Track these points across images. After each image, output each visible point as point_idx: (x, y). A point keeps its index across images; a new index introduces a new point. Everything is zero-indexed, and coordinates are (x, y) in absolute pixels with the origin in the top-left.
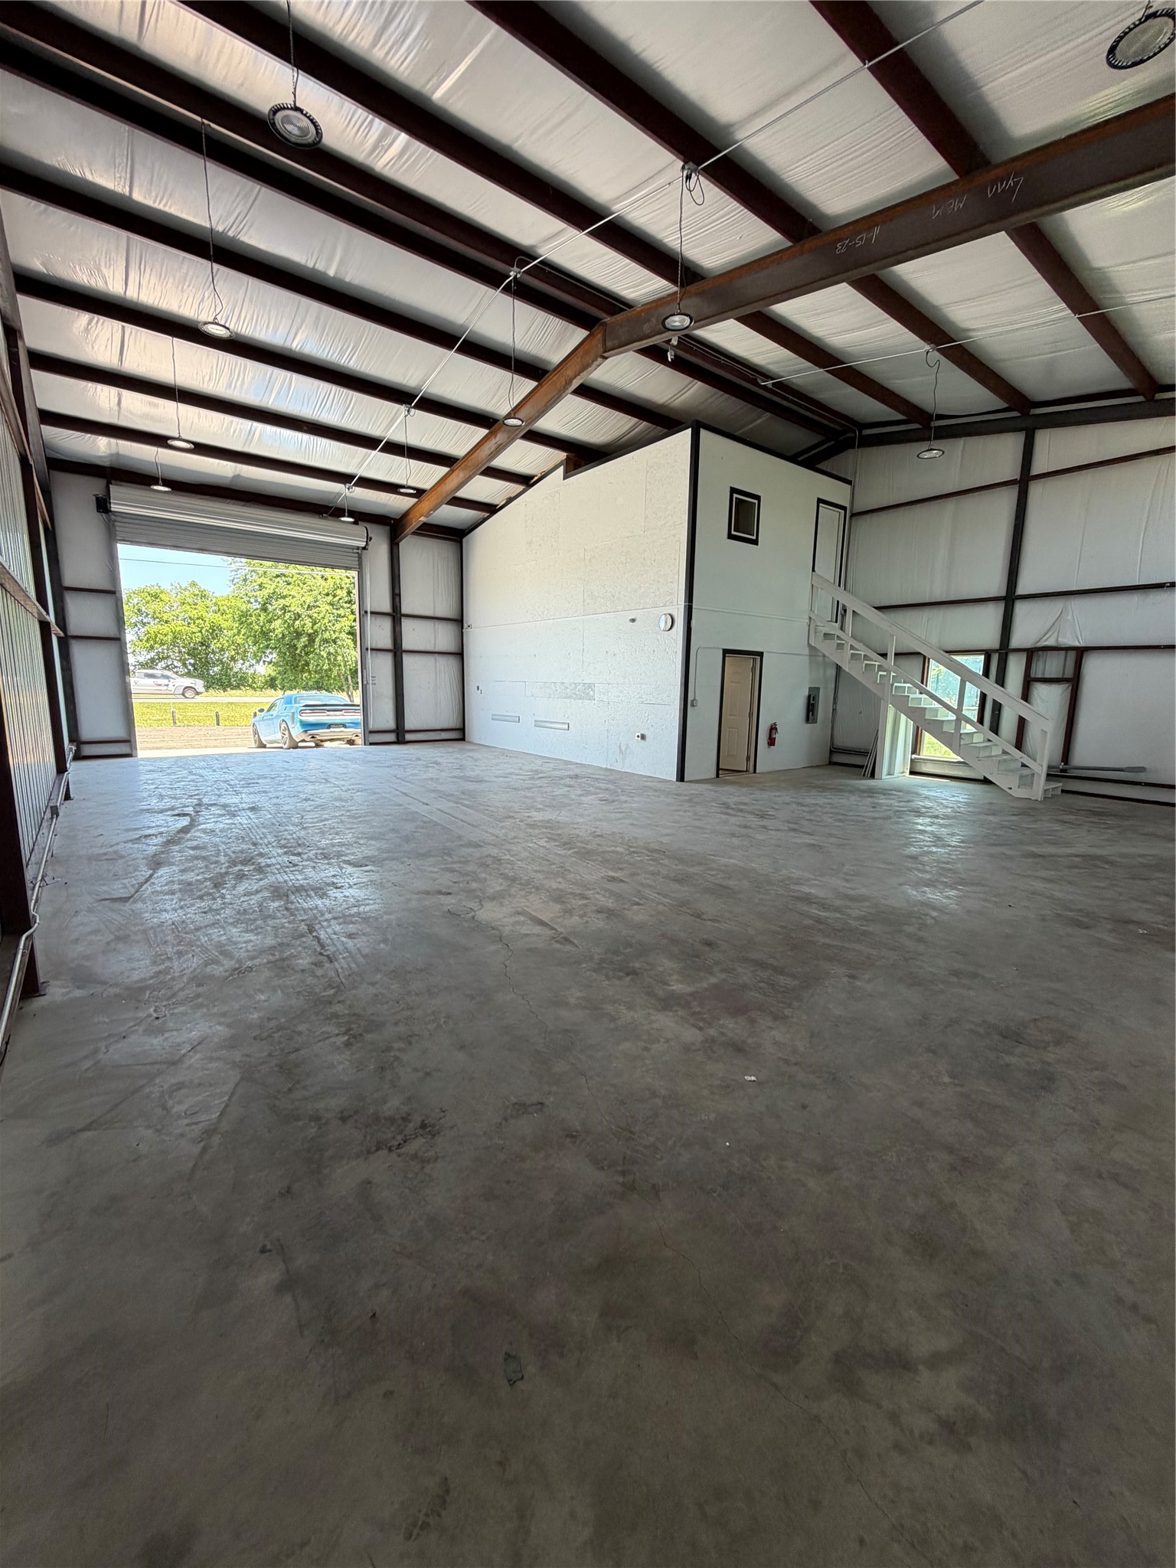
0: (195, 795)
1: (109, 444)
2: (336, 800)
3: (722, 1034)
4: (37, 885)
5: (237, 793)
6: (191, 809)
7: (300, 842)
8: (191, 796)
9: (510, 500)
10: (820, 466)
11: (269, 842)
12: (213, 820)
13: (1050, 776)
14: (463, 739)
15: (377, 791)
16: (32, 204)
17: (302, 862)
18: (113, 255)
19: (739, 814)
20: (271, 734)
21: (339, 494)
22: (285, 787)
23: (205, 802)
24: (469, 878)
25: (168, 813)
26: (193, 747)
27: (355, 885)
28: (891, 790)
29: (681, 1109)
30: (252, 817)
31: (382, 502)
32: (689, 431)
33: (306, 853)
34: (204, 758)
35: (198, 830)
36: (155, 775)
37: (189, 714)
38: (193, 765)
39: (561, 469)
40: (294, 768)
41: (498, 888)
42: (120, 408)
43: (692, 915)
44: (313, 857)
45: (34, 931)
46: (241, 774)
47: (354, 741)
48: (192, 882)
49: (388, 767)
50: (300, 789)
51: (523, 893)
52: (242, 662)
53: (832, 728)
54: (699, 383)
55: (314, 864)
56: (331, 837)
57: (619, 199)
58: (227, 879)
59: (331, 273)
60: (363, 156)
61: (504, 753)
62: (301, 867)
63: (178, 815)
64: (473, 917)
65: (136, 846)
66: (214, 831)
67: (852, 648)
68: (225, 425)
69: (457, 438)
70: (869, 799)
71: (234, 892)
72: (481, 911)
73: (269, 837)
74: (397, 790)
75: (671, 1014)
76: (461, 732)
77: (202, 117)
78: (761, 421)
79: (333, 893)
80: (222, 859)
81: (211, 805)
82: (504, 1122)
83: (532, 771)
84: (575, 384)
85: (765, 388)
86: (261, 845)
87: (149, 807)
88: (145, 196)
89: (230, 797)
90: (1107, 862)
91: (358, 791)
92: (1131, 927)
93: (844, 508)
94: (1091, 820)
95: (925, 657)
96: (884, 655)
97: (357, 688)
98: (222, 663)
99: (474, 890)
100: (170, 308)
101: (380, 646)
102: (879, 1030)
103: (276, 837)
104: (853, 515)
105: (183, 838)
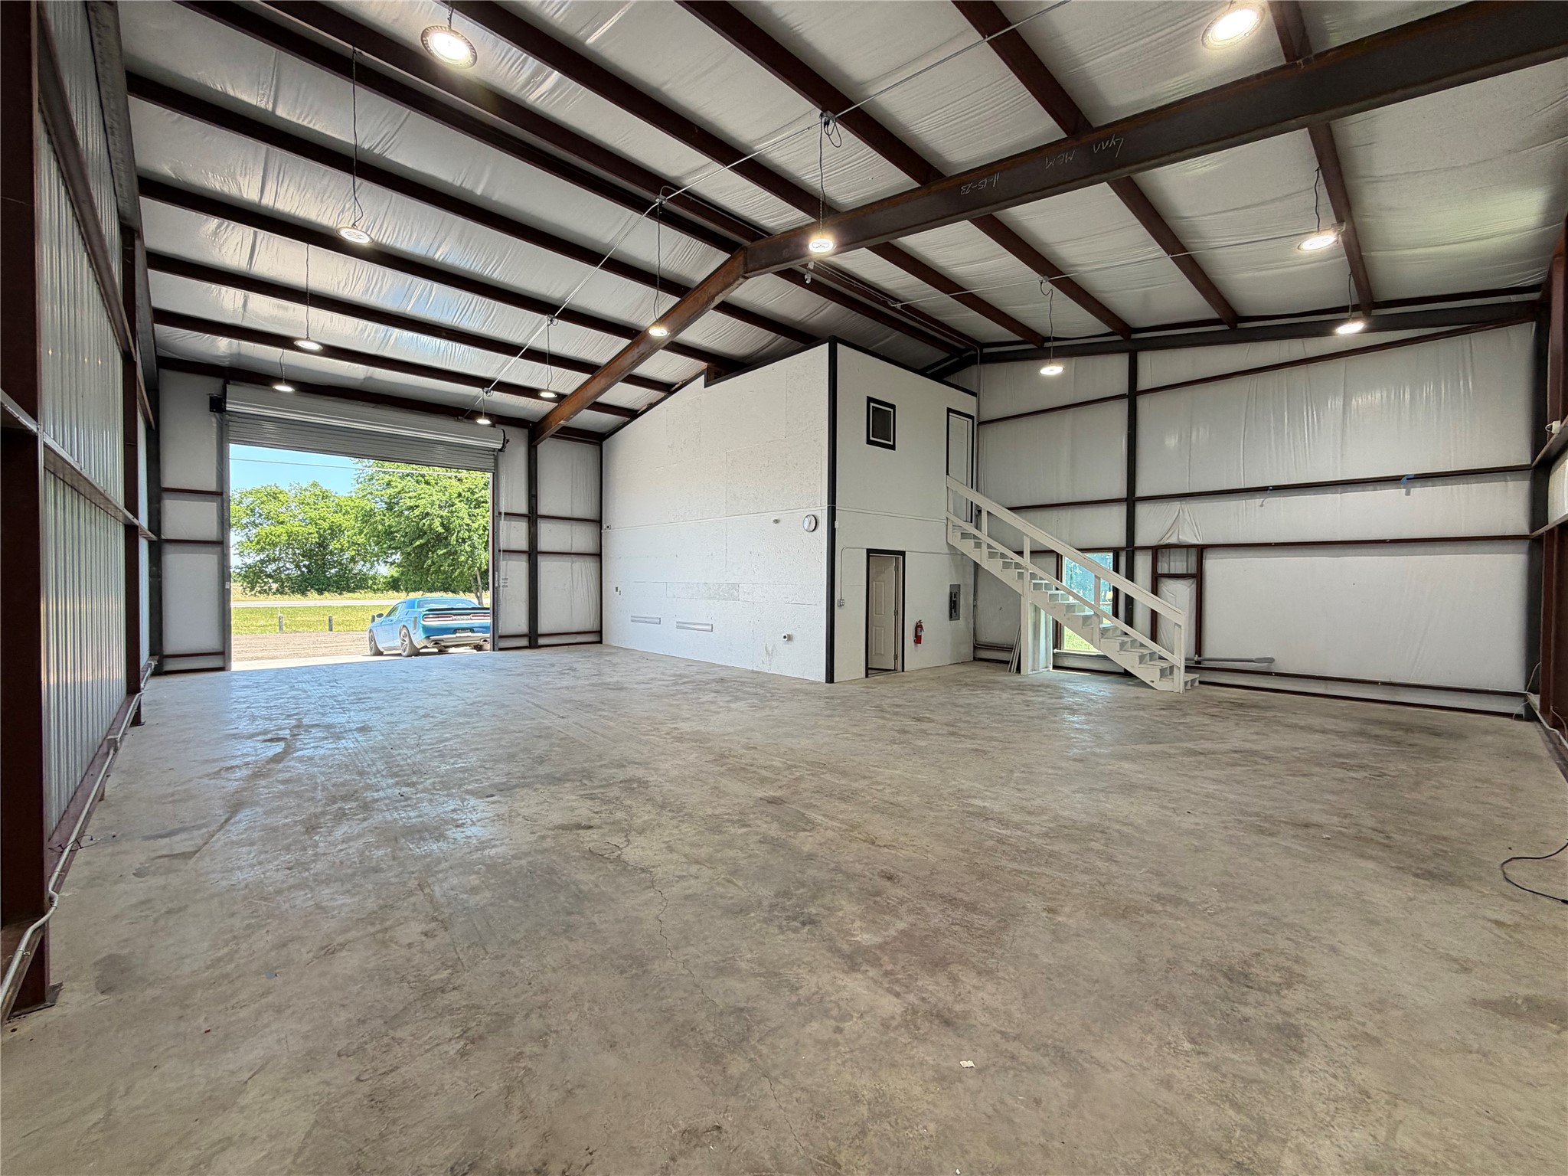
0: (295, 714)
1: (230, 343)
2: (459, 715)
3: (923, 999)
4: (67, 850)
5: (345, 711)
6: (287, 732)
7: (415, 769)
8: (289, 716)
9: (651, 406)
10: (946, 379)
11: (378, 770)
12: (312, 745)
13: (1188, 669)
14: (600, 642)
15: (507, 703)
16: (165, 113)
17: (416, 793)
18: (250, 164)
19: (895, 718)
20: (390, 641)
21: (476, 398)
22: (400, 702)
23: (304, 723)
24: (612, 806)
25: (260, 738)
26: (298, 656)
27: (479, 821)
28: (1039, 686)
29: (893, 1118)
30: (360, 739)
31: (521, 405)
32: (827, 345)
33: (422, 782)
34: (310, 670)
35: (293, 758)
36: (249, 692)
37: (298, 619)
38: (296, 679)
39: (702, 378)
40: (413, 678)
41: (646, 818)
42: (245, 310)
43: (865, 841)
44: (430, 787)
45: (48, 920)
46: (351, 688)
47: (481, 646)
48: (278, 827)
49: (519, 675)
50: (418, 703)
51: (674, 822)
52: (362, 563)
53: (975, 624)
54: (834, 303)
55: (431, 797)
56: (452, 761)
57: (760, 140)
58: (322, 821)
59: (479, 192)
60: (515, 89)
61: (644, 656)
62: (415, 801)
63: (271, 740)
64: (619, 856)
65: (213, 781)
66: (312, 759)
67: (989, 546)
68: (359, 328)
69: (601, 348)
70: (1021, 696)
71: (329, 839)
72: (628, 848)
73: (379, 763)
74: (528, 701)
75: (860, 976)
76: (598, 634)
77: (354, 46)
78: (893, 338)
79: (453, 833)
80: (319, 795)
81: (313, 726)
82: (672, 1164)
83: (675, 675)
84: (717, 300)
85: (894, 309)
86: (368, 773)
87: (235, 731)
88: (289, 112)
89: (335, 715)
90: (1267, 758)
91: (485, 704)
92: (1312, 831)
93: (972, 417)
94: (1235, 712)
95: (1058, 554)
96: (1020, 553)
97: (488, 588)
98: (341, 564)
99: (619, 822)
100: (307, 217)
101: (514, 547)
102: (1097, 981)
103: (387, 763)
104: (981, 424)
105: (274, 769)
